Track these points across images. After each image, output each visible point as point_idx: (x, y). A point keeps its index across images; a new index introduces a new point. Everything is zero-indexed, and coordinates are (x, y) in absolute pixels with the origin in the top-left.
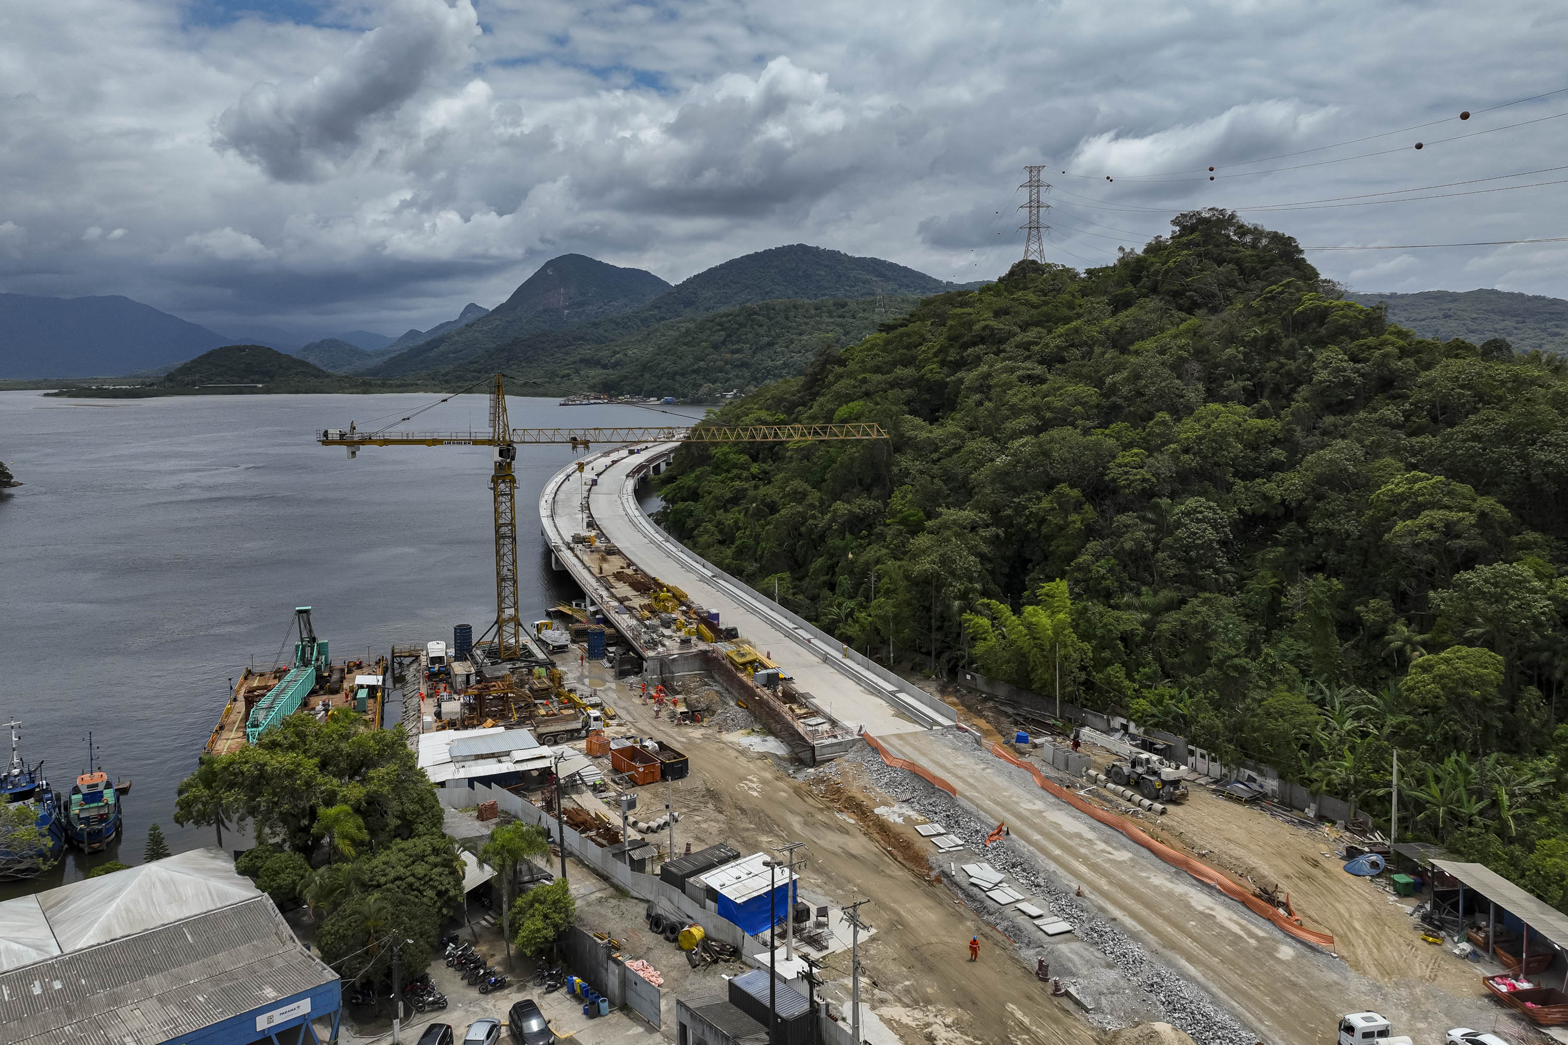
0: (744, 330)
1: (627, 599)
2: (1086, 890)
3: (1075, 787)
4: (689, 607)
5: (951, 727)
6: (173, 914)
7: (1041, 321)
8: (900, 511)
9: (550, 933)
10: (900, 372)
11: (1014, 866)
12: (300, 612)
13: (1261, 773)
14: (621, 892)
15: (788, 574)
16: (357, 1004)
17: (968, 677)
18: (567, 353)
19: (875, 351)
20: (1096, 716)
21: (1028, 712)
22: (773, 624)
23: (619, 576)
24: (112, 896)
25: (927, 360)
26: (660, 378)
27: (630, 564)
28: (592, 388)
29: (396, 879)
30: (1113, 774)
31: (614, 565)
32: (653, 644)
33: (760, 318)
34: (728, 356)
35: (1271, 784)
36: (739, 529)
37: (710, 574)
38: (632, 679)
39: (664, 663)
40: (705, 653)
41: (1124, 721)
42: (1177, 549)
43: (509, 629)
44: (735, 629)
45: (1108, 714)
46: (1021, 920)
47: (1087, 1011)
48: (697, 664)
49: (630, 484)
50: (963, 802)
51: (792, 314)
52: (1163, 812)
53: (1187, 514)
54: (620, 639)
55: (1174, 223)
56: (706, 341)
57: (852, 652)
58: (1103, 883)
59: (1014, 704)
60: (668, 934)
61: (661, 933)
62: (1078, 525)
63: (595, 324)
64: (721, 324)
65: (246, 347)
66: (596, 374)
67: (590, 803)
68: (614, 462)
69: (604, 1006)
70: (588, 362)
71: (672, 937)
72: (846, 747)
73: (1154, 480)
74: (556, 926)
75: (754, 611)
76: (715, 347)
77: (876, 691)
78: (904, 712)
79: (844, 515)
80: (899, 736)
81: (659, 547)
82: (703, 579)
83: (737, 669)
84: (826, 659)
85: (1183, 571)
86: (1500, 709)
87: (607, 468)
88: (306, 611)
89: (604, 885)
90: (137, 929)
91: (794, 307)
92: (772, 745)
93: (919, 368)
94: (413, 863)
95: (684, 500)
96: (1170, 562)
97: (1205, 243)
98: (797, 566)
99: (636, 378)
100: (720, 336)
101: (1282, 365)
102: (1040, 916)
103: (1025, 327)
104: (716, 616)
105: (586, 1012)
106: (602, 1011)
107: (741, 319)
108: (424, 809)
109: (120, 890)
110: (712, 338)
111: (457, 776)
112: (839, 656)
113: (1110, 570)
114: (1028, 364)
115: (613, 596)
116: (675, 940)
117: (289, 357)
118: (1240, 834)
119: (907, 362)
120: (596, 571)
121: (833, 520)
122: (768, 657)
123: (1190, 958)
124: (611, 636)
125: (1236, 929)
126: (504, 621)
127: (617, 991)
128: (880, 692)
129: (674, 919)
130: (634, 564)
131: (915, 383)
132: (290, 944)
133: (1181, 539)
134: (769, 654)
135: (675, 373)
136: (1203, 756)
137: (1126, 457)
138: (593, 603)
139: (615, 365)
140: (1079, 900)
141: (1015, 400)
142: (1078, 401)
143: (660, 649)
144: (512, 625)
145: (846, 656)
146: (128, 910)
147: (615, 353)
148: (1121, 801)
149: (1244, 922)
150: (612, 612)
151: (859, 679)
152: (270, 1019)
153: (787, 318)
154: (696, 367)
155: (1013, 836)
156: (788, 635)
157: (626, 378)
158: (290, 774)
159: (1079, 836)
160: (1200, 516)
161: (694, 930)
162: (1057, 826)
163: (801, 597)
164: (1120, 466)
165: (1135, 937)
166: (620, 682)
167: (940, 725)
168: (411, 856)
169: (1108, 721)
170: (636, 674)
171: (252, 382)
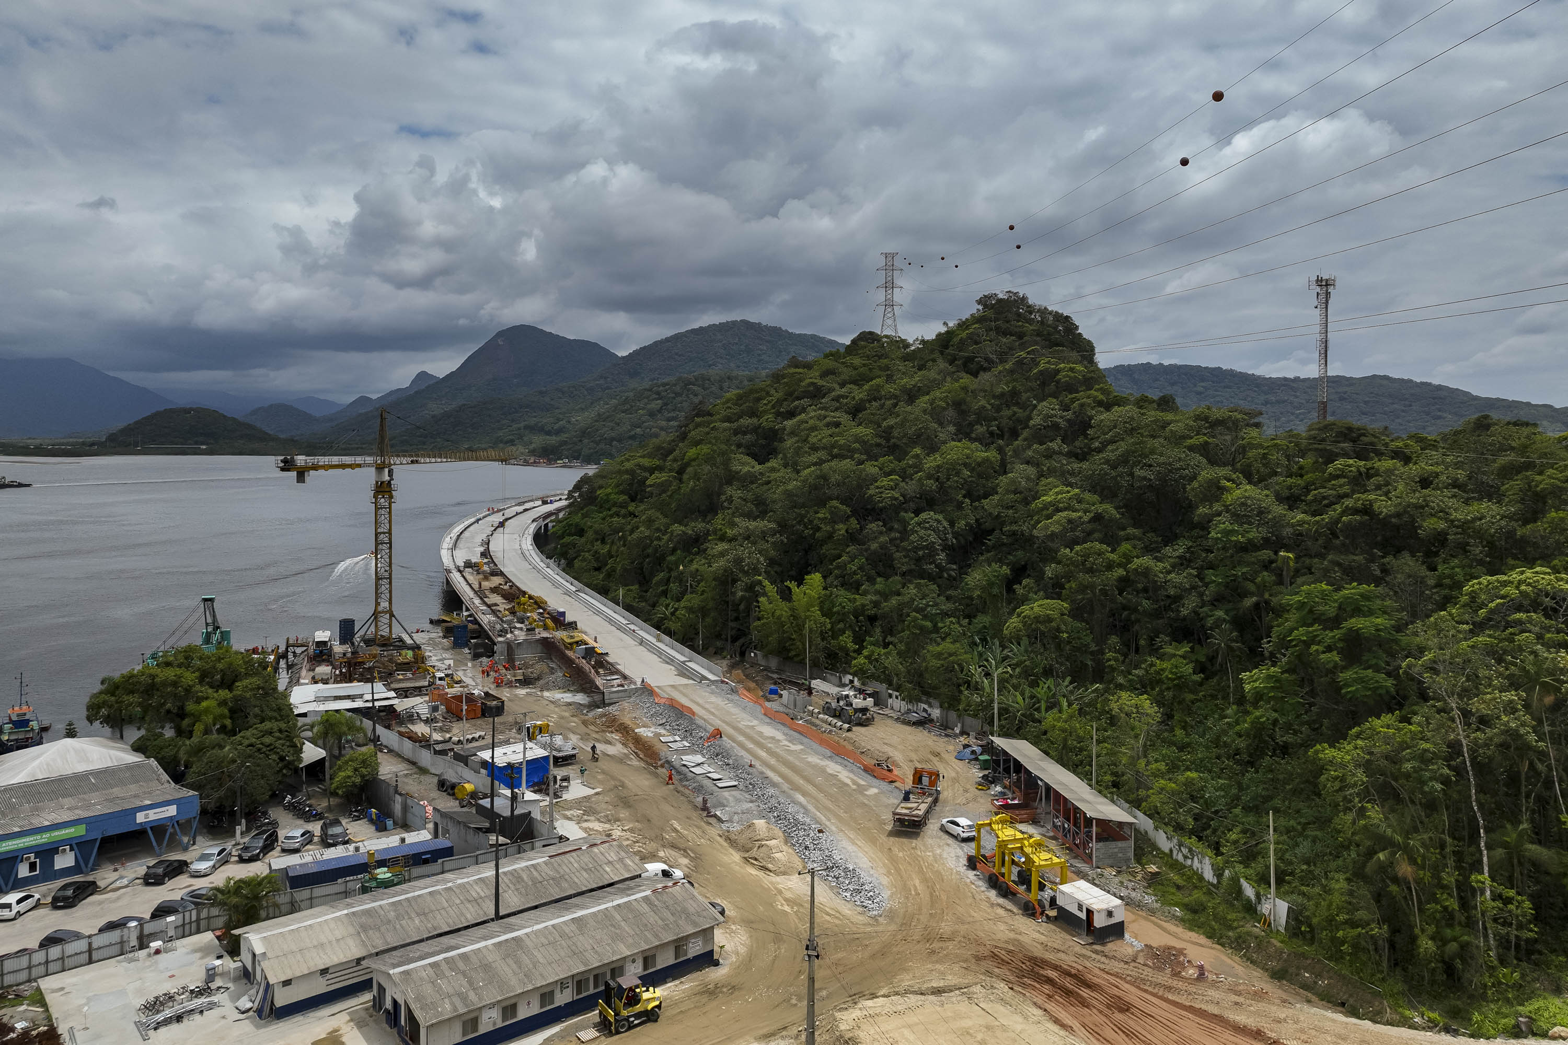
0: (679, 399)
1: (496, 605)
2: (755, 762)
3: (797, 719)
4: (544, 610)
5: (716, 681)
6: (81, 768)
7: (857, 380)
8: (721, 530)
9: (358, 780)
10: (746, 421)
11: (717, 755)
12: (205, 600)
13: (930, 706)
14: (423, 771)
15: (637, 586)
16: (213, 826)
17: (752, 655)
18: (513, 421)
19: (729, 405)
20: (832, 674)
21: (789, 677)
22: (611, 621)
23: (494, 590)
24: (38, 757)
25: (765, 412)
26: (598, 443)
27: (508, 580)
28: (533, 452)
29: (249, 746)
30: (827, 710)
31: (496, 581)
32: (503, 632)
33: (695, 388)
34: (664, 423)
35: (936, 713)
36: (612, 557)
37: (574, 589)
38: (484, 660)
39: (510, 648)
40: (546, 639)
41: (851, 678)
42: (910, 550)
43: (385, 619)
44: (575, 623)
45: (840, 672)
46: (707, 782)
47: (722, 822)
48: (540, 647)
49: (532, 528)
50: (700, 722)
51: (726, 385)
52: (849, 730)
53: (919, 524)
54: (481, 633)
55: (979, 302)
56: (643, 409)
57: (664, 636)
58: (773, 761)
59: (779, 671)
60: (449, 790)
61: (445, 791)
62: (843, 532)
63: (541, 393)
64: (658, 393)
65: (191, 409)
66: (538, 440)
67: (420, 729)
68: (526, 510)
69: (390, 823)
70: (532, 429)
71: (451, 792)
72: (629, 694)
73: (901, 498)
74: (363, 776)
75: (598, 613)
76: (652, 414)
77: (670, 661)
78: (683, 671)
79: (678, 535)
80: (673, 686)
81: (539, 571)
82: (567, 593)
83: (567, 648)
84: (642, 642)
85: (913, 567)
86: (1092, 653)
87: (517, 514)
88: (211, 600)
89: (411, 767)
90: (55, 775)
91: (729, 378)
92: (581, 698)
93: (759, 417)
94: (263, 736)
95: (570, 535)
96: (904, 560)
97: (996, 320)
98: (644, 580)
99: (575, 444)
100: (656, 405)
101: (1015, 413)
102: (720, 779)
103: (842, 385)
104: (563, 614)
105: (377, 829)
106: (388, 828)
107: (678, 389)
108: (281, 716)
109: (42, 754)
110: (649, 406)
111: (317, 709)
112: (653, 640)
113: (861, 568)
114: (837, 414)
115: (485, 603)
116: (453, 794)
117: (234, 419)
118: (895, 740)
119: (753, 414)
120: (476, 587)
121: (670, 540)
122: (596, 641)
123: (804, 794)
124: (473, 631)
125: (848, 781)
126: (380, 612)
127: (400, 815)
128: (672, 661)
129: (454, 780)
130: (511, 581)
131: (756, 430)
132: (167, 785)
133: (914, 542)
134: (596, 638)
135: (613, 439)
136: (897, 697)
137: (884, 482)
138: (467, 610)
139: (559, 432)
140: (750, 770)
141: (815, 440)
142: (857, 439)
143: (509, 636)
144: (388, 616)
145: (659, 640)
146: (48, 765)
147: (559, 420)
148: (824, 725)
149: (855, 778)
150: (480, 614)
151: (661, 653)
152: (147, 816)
153: (721, 389)
154: (633, 433)
155: (724, 738)
156: (620, 628)
157: (565, 443)
158: (175, 684)
159: (773, 738)
160: (927, 525)
161: (467, 786)
162: (760, 734)
163: (644, 604)
164: (878, 487)
165: (774, 785)
166: (475, 662)
167: (707, 679)
168: (261, 731)
169: (840, 678)
170: (489, 657)
171: (196, 443)
